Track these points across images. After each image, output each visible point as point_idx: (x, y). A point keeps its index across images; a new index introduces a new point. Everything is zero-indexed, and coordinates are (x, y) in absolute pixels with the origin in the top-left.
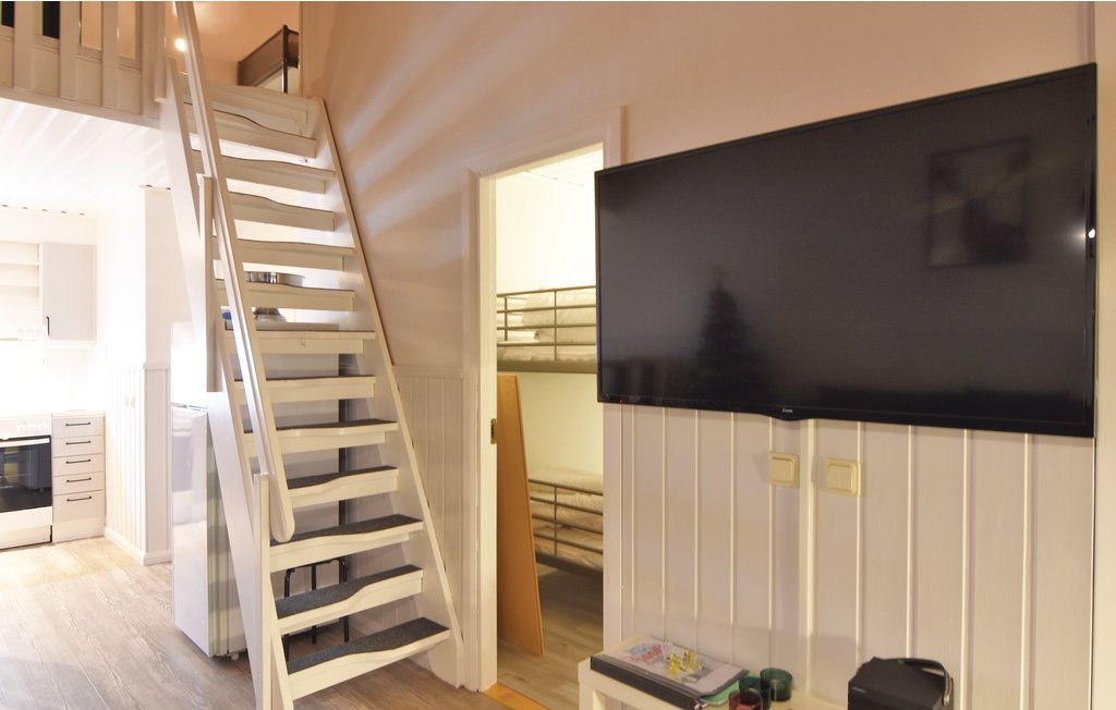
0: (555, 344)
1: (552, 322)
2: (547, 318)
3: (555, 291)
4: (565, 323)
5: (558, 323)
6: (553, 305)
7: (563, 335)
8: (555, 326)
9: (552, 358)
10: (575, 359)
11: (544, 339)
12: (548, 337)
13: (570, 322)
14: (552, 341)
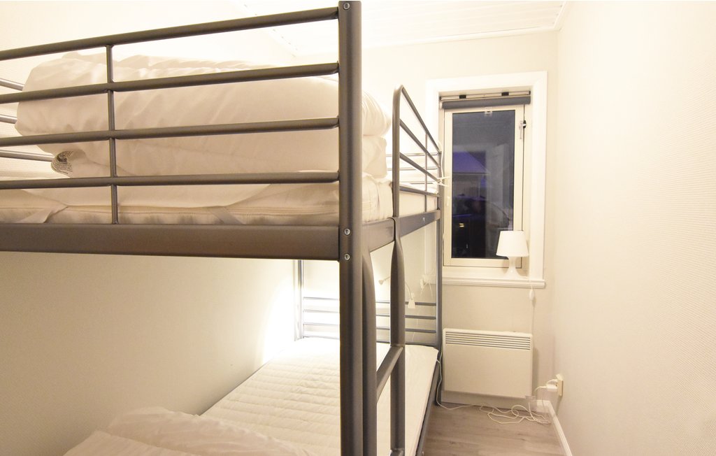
0: (114, 182)
1: (101, 125)
2: (91, 114)
3: (109, 42)
4: (139, 126)
5: (120, 126)
6: (103, 80)
7: (132, 158)
8: (113, 136)
9: (106, 216)
10: (170, 218)
11: (80, 170)
12: (93, 164)
13: (153, 124)
14: (106, 173)
